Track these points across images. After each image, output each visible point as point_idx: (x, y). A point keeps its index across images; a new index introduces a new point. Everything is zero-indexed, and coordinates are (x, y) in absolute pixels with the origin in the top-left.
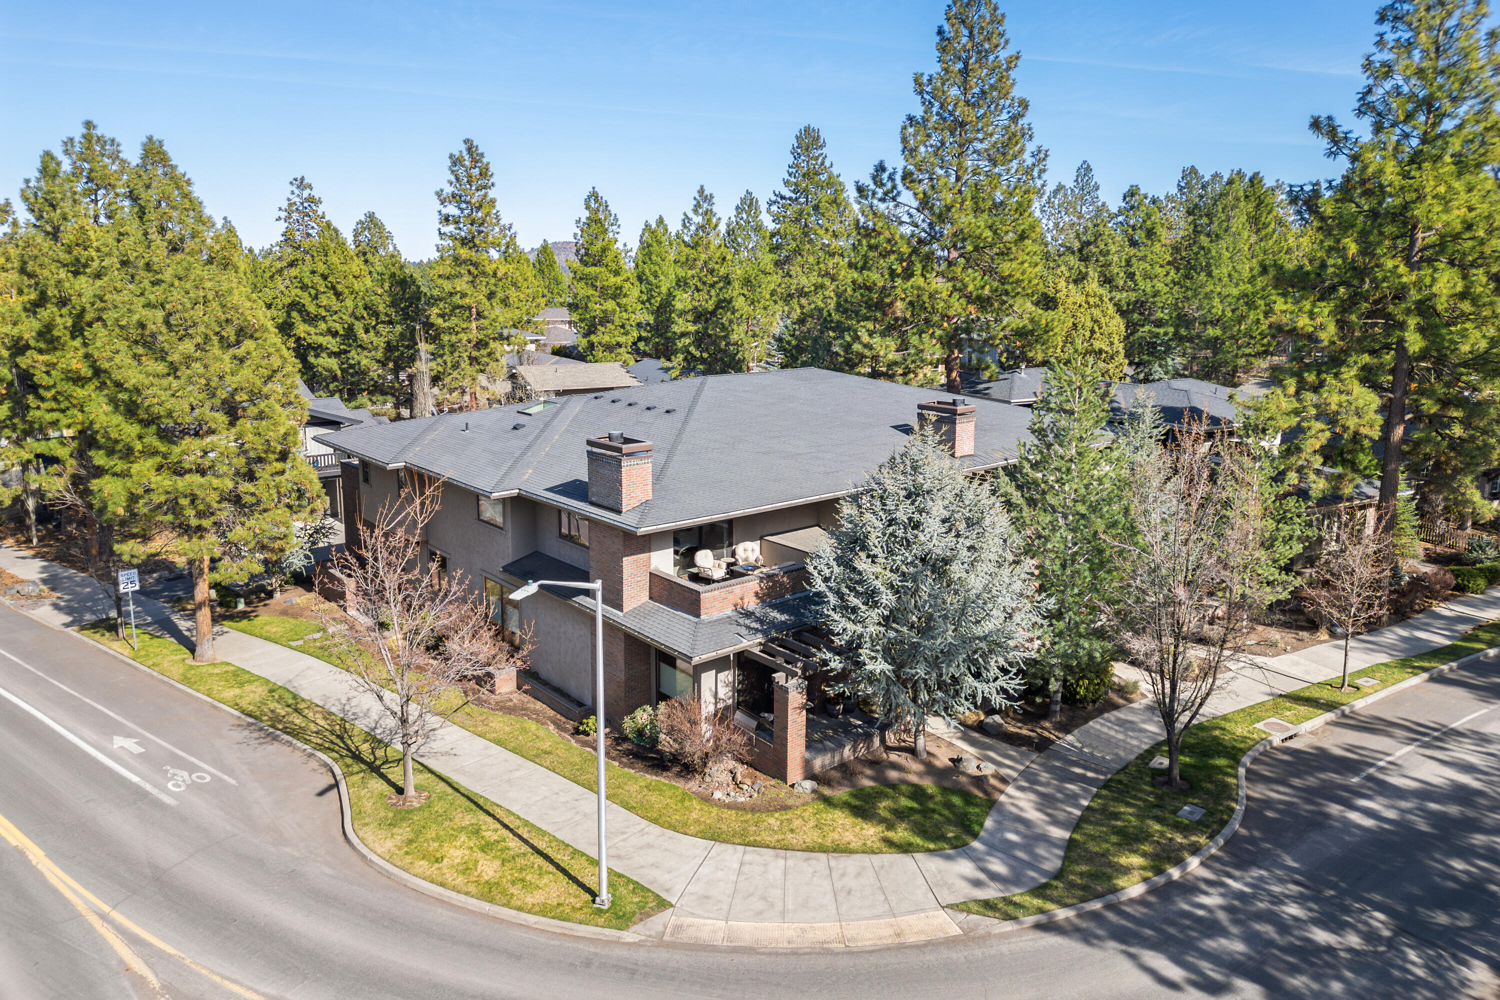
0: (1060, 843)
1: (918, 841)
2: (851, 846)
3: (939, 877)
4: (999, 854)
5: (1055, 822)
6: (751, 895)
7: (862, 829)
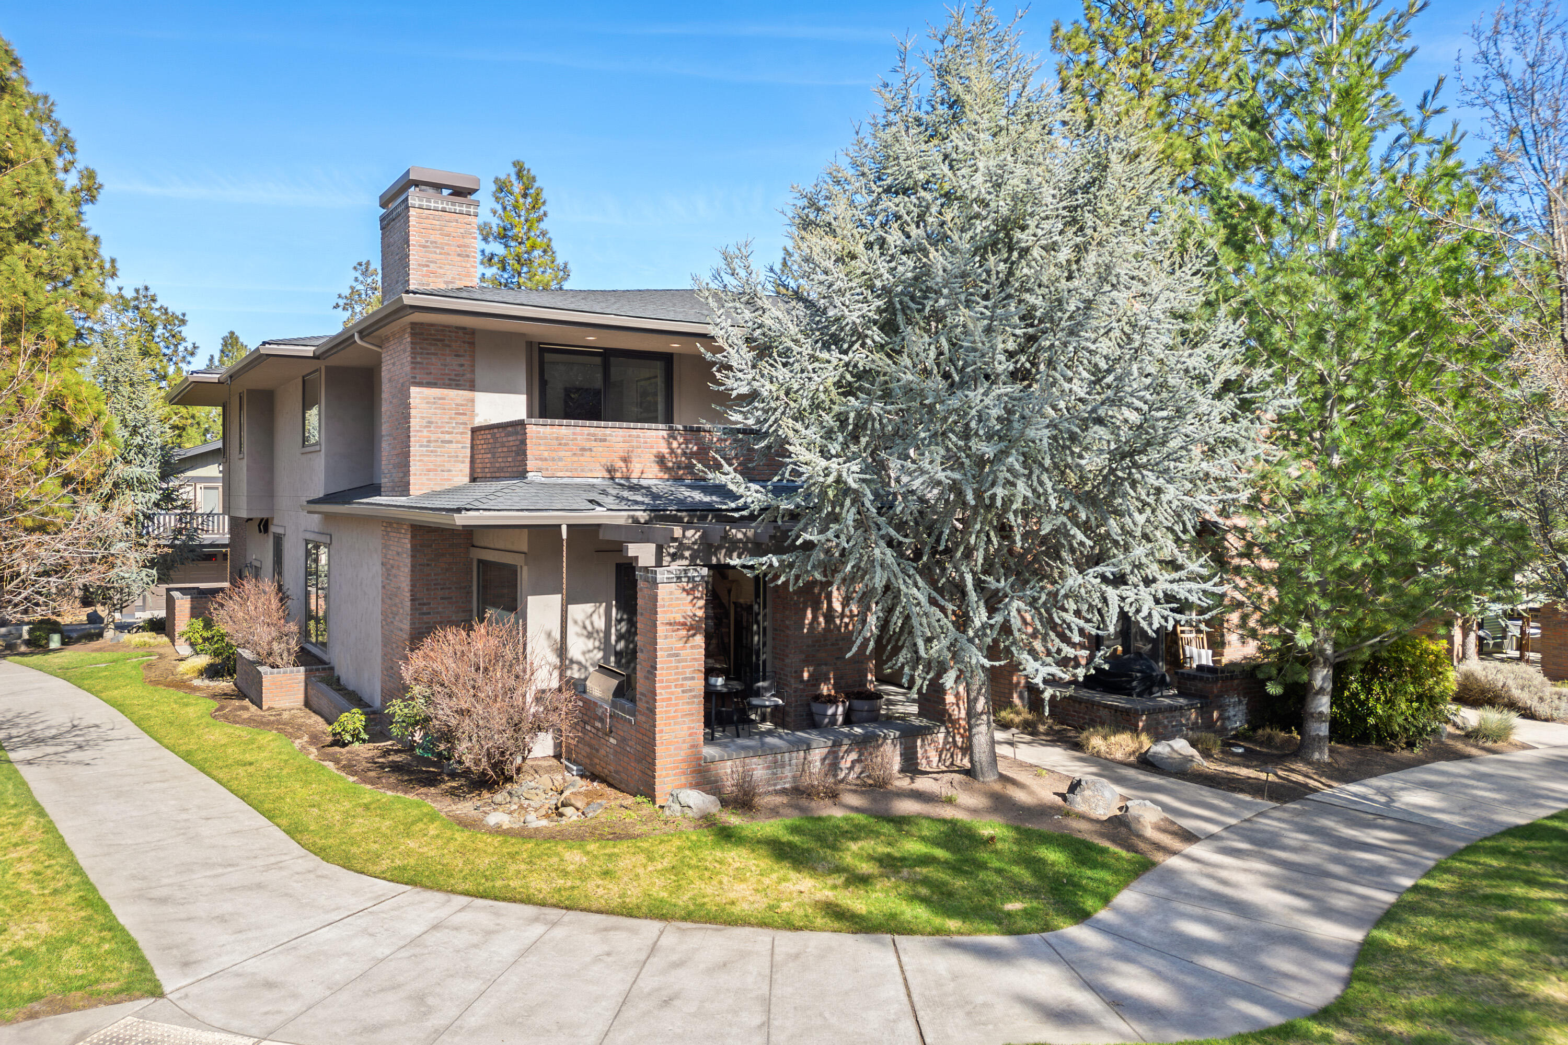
0: (1340, 951)
1: (918, 913)
2: (736, 910)
3: (951, 987)
4: (1152, 960)
5: (1326, 912)
6: (395, 987)
7: (785, 879)
